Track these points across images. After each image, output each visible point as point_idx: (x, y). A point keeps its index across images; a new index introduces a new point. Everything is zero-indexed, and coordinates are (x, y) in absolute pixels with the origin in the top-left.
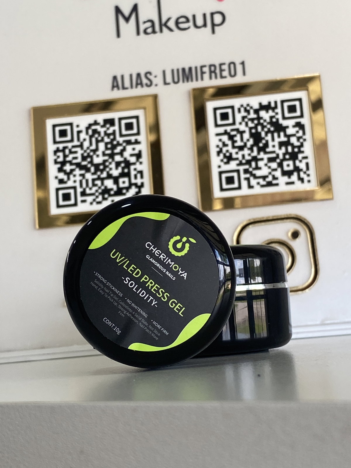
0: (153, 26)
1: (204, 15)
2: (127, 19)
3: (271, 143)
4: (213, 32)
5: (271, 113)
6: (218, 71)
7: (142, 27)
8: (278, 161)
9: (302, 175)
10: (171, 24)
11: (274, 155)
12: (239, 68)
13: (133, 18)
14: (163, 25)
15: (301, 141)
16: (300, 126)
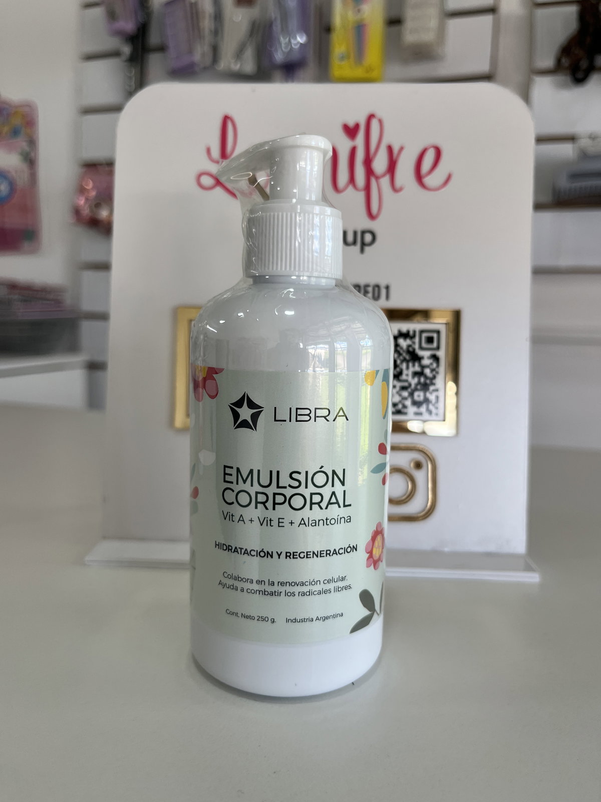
1: (355, 233)
3: (405, 372)
4: (362, 251)
5: (408, 342)
6: (362, 292)
8: (409, 390)
9: (431, 407)
11: (406, 384)
12: (383, 292)
15: (434, 373)
16: (435, 358)
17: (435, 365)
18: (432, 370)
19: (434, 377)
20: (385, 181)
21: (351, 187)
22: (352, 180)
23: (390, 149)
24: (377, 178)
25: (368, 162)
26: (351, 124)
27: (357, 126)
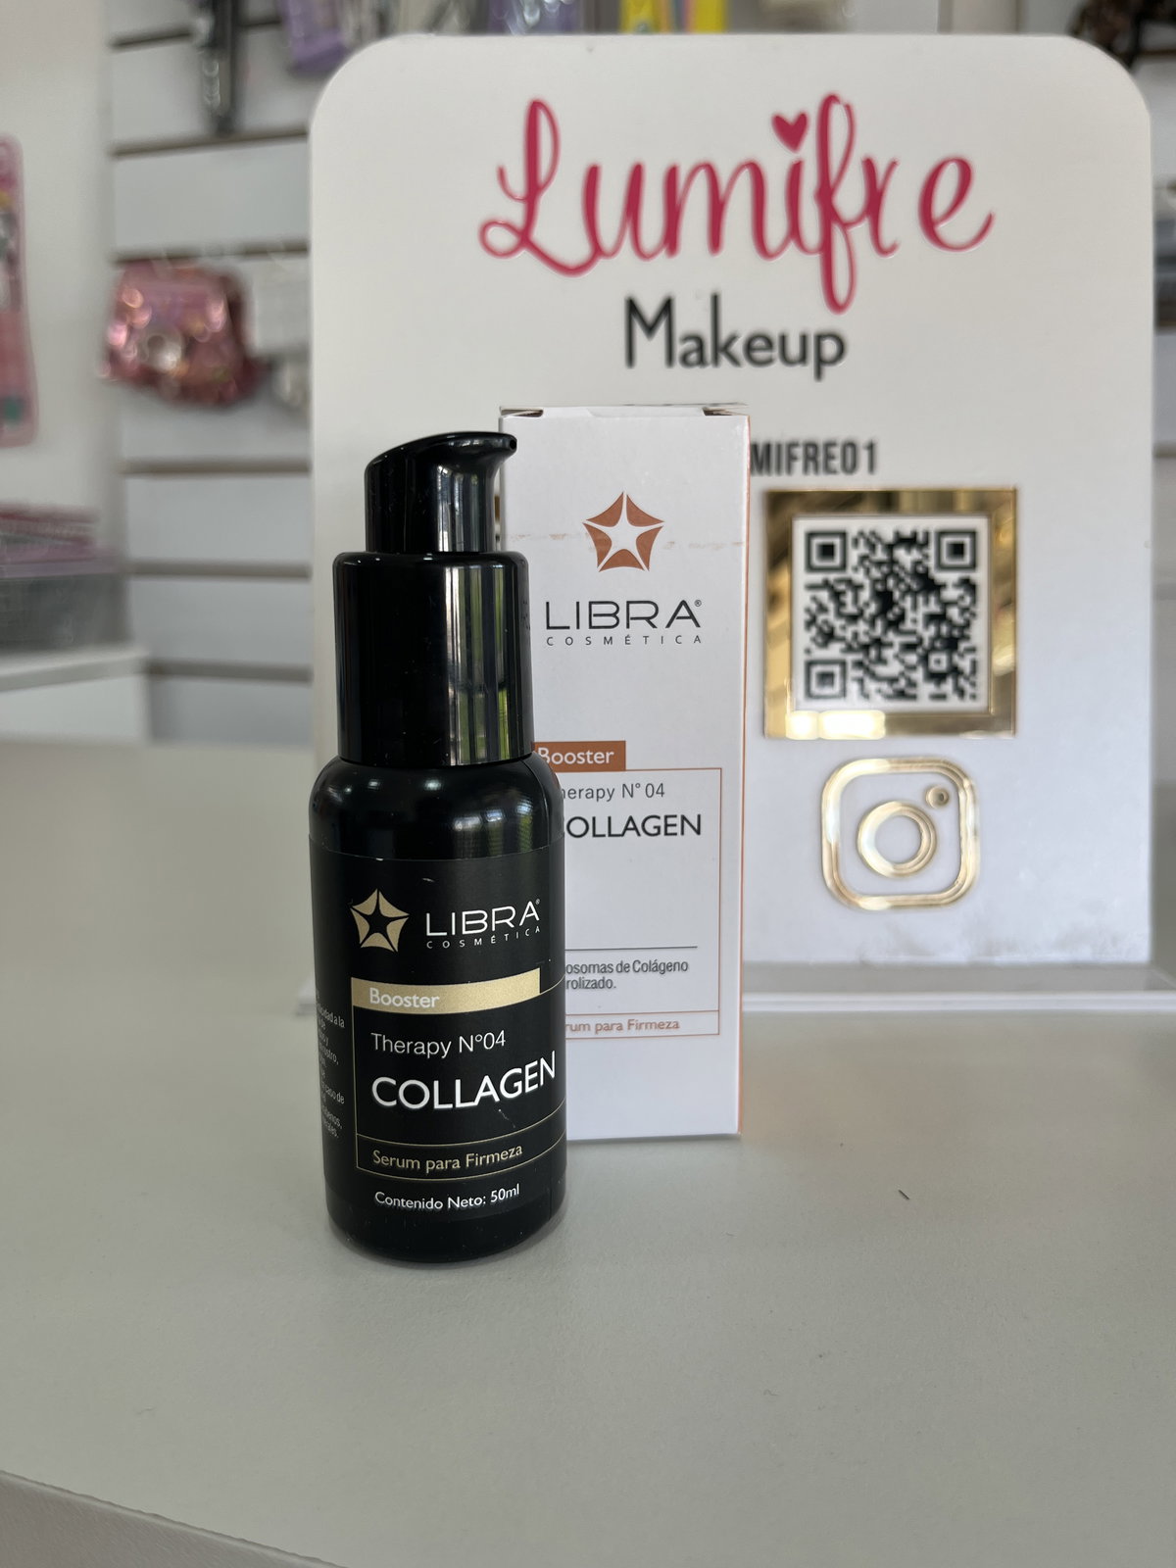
0: (701, 348)
1: (804, 339)
2: (650, 329)
3: (910, 615)
4: (819, 374)
5: (915, 555)
6: (821, 458)
7: (680, 349)
8: (920, 650)
9: (962, 682)
10: (738, 348)
11: (912, 639)
12: (863, 456)
13: (661, 331)
14: (722, 349)
15: (967, 615)
16: (969, 585)
17: (968, 600)
18: (964, 610)
19: (968, 625)
20: (861, 232)
21: (792, 246)
22: (794, 231)
23: (869, 166)
24: (846, 226)
25: (826, 193)
26: (790, 116)
27: (802, 120)
